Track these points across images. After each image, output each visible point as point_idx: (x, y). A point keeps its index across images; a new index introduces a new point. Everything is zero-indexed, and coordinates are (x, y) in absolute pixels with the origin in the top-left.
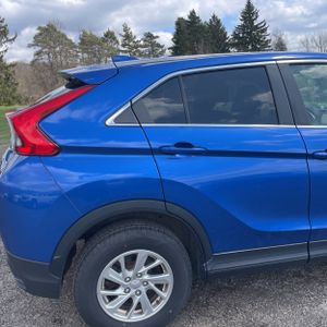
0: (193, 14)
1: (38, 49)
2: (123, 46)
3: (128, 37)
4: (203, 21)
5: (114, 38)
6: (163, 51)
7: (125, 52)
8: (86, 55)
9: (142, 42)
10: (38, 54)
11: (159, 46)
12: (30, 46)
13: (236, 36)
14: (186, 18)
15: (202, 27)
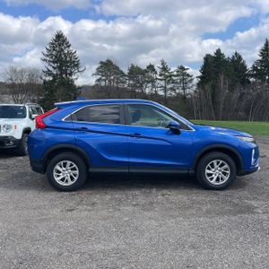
0: (218, 52)
1: (99, 77)
2: (160, 75)
3: (164, 69)
4: (226, 57)
5: (154, 70)
6: (192, 80)
7: (161, 80)
8: (131, 82)
9: (175, 73)
10: (98, 80)
11: (188, 75)
12: (93, 75)
13: (254, 68)
14: (213, 55)
15: (226, 62)
